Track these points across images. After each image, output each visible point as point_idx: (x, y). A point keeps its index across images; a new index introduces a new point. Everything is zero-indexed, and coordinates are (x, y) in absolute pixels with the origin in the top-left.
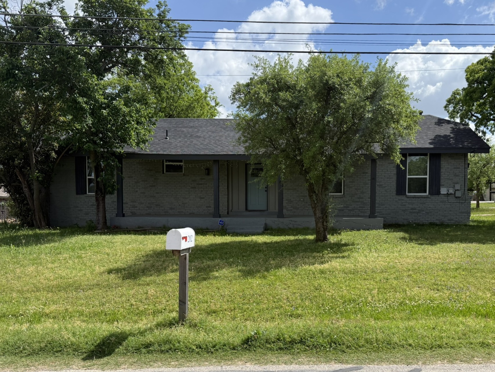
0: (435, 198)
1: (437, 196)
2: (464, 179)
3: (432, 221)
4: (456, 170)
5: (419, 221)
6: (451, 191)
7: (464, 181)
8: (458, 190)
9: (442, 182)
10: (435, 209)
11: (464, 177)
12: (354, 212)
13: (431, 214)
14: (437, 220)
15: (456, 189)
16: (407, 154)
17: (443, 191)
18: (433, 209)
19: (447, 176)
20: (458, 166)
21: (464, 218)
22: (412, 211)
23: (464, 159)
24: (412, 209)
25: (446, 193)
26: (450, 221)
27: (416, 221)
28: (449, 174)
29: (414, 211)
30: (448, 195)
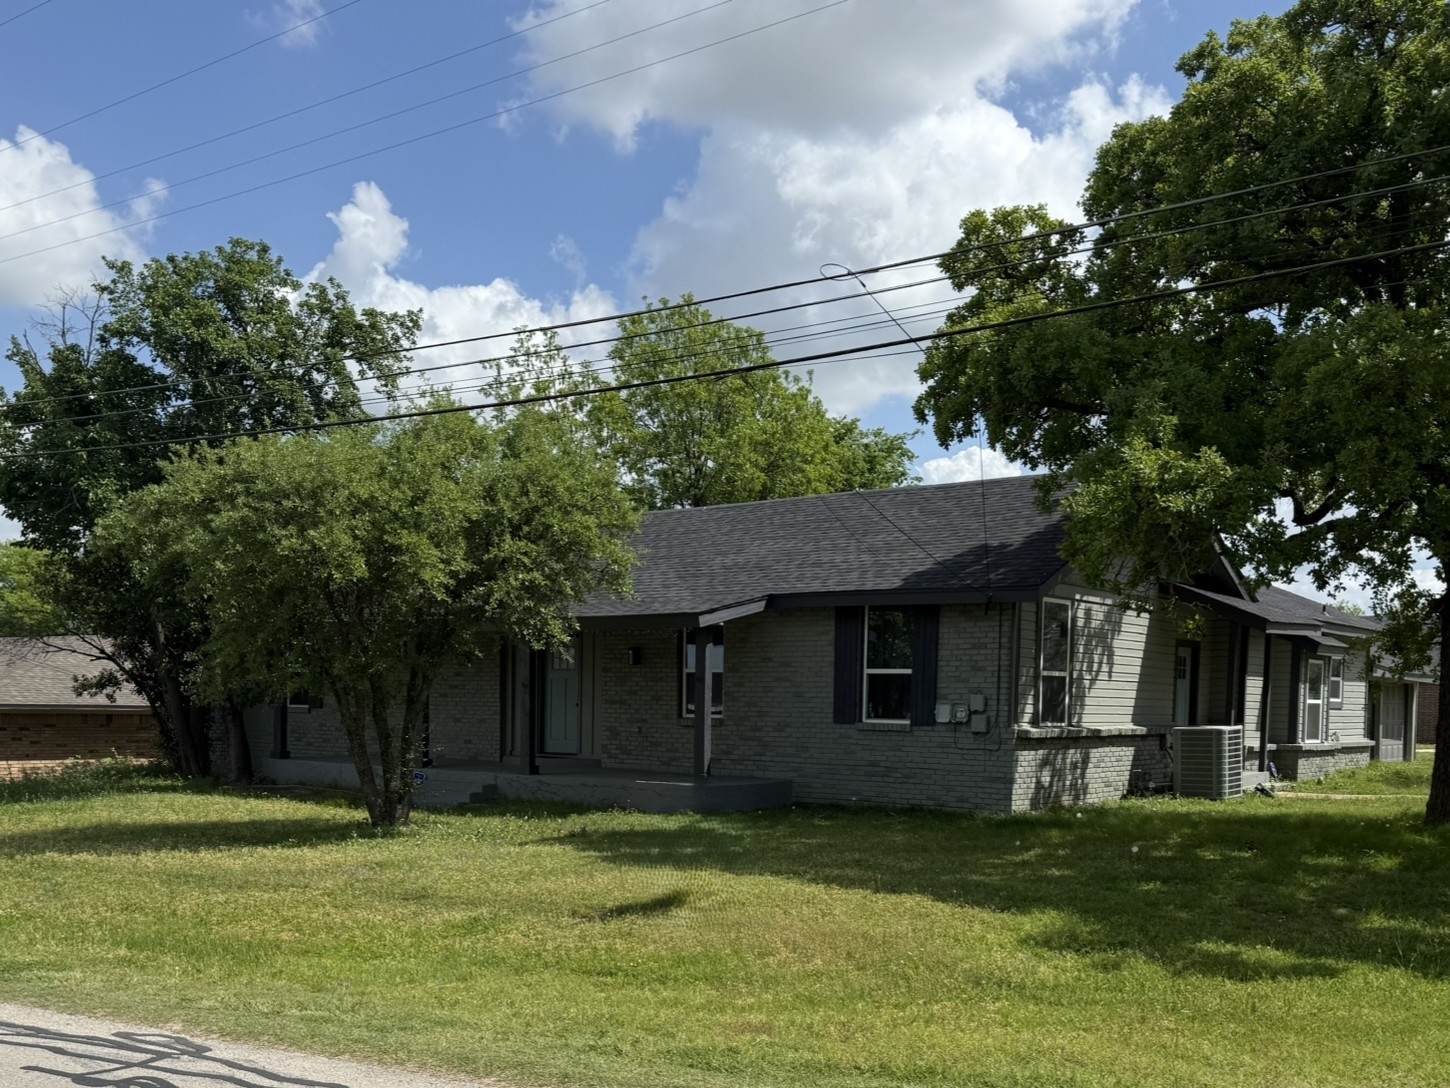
0: (923, 734)
1: (929, 728)
2: (996, 679)
3: (918, 802)
4: (976, 652)
5: (886, 800)
6: (962, 715)
7: (995, 685)
8: (976, 712)
9: (943, 687)
10: (926, 766)
11: (996, 674)
12: (743, 767)
13: (915, 781)
14: (928, 798)
15: (972, 709)
16: (863, 608)
17: (943, 714)
18: (921, 766)
19: (954, 669)
20: (982, 641)
21: (998, 797)
22: (869, 768)
23: (997, 618)
24: (873, 764)
25: (947, 720)
26: (960, 804)
27: (880, 800)
28: (958, 663)
29: (876, 769)
30: (955, 725)
